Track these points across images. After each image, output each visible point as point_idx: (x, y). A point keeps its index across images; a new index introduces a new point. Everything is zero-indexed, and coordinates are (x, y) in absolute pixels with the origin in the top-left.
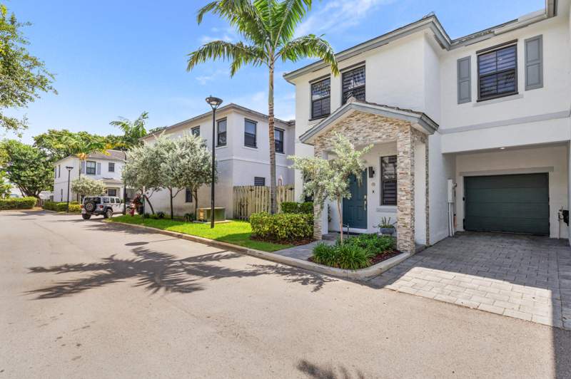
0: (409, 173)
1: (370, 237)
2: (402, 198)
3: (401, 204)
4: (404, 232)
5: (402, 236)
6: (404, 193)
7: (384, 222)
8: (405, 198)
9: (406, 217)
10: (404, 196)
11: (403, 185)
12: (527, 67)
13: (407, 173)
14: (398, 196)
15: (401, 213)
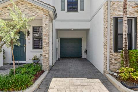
0: (48, 34)
1: (30, 66)
2: (45, 46)
3: (44, 48)
4: (45, 61)
5: (44, 63)
6: (45, 44)
7: (35, 57)
8: (46, 46)
9: (46, 55)
10: (45, 45)
11: (45, 40)
12: (80, 3)
13: (47, 34)
14: (43, 45)
15: (44, 53)
